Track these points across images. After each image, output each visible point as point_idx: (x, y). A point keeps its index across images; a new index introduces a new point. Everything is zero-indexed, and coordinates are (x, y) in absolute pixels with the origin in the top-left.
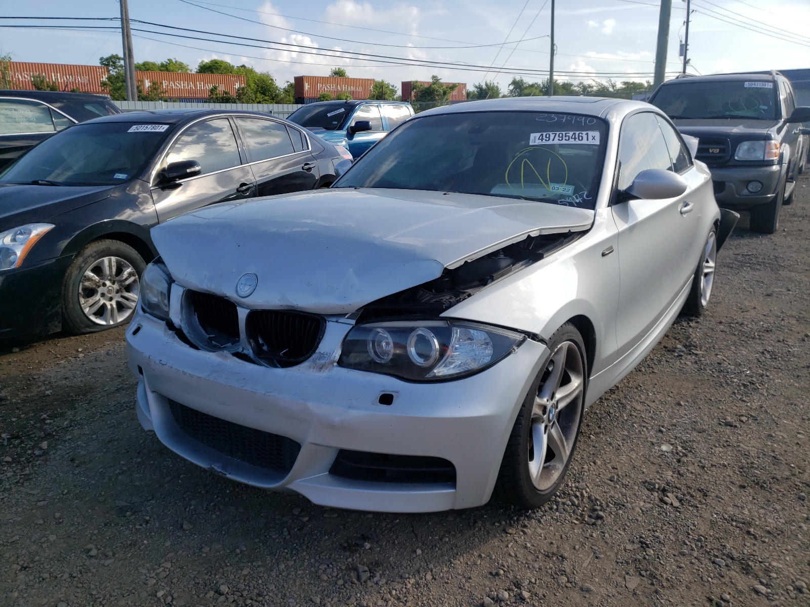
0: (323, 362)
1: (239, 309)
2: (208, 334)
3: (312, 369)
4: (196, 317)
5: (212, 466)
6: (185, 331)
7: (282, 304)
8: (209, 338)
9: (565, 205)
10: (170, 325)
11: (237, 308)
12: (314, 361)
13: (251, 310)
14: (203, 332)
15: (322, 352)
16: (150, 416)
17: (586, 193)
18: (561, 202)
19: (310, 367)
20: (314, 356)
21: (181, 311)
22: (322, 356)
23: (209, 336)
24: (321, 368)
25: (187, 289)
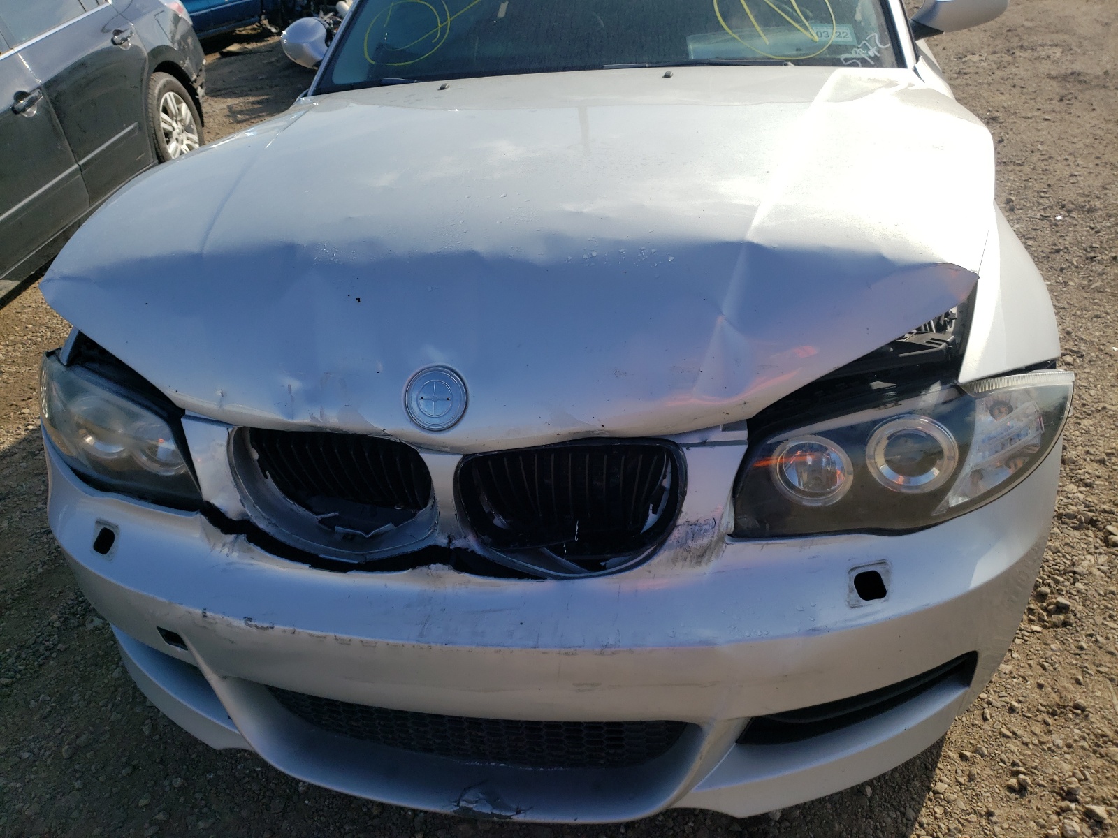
0: (704, 541)
1: (427, 457)
2: (317, 514)
3: (679, 564)
4: (270, 481)
5: (462, 804)
6: (262, 525)
7: (559, 430)
8: (321, 521)
9: (854, 65)
10: (216, 517)
11: (420, 454)
12: (682, 544)
13: (465, 456)
14: (301, 510)
15: (693, 520)
16: (237, 728)
17: (876, 35)
18: (846, 60)
19: (674, 561)
20: (676, 534)
21: (234, 479)
22: (696, 529)
23: (319, 517)
24: (701, 556)
25: (236, 428)
